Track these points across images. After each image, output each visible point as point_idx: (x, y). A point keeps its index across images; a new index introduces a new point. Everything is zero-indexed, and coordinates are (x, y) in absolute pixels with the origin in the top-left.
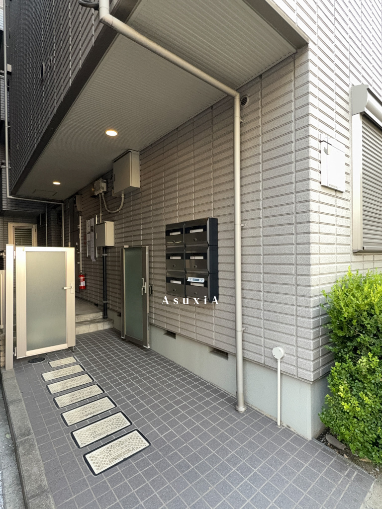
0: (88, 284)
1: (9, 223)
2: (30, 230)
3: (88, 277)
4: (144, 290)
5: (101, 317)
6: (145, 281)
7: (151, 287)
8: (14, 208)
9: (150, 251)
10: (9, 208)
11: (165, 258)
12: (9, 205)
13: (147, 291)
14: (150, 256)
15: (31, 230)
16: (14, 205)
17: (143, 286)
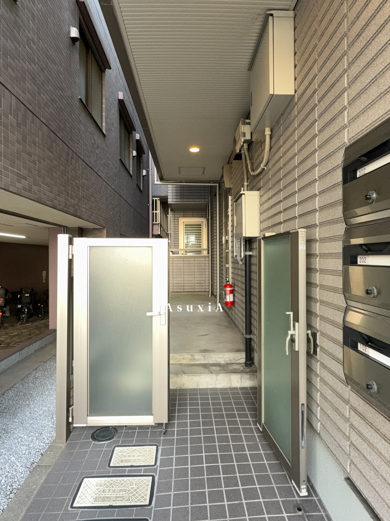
0: (236, 299)
1: (180, 219)
2: (199, 226)
3: (236, 289)
4: (292, 341)
5: (243, 361)
6: (296, 319)
7: (314, 335)
8: (179, 200)
9: (309, 242)
10: (174, 200)
11: (341, 261)
12: (174, 197)
13: (301, 346)
14: (309, 255)
15: (201, 225)
16: (179, 197)
17: (290, 332)
